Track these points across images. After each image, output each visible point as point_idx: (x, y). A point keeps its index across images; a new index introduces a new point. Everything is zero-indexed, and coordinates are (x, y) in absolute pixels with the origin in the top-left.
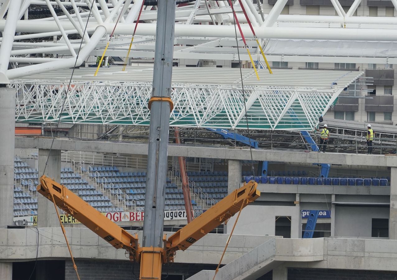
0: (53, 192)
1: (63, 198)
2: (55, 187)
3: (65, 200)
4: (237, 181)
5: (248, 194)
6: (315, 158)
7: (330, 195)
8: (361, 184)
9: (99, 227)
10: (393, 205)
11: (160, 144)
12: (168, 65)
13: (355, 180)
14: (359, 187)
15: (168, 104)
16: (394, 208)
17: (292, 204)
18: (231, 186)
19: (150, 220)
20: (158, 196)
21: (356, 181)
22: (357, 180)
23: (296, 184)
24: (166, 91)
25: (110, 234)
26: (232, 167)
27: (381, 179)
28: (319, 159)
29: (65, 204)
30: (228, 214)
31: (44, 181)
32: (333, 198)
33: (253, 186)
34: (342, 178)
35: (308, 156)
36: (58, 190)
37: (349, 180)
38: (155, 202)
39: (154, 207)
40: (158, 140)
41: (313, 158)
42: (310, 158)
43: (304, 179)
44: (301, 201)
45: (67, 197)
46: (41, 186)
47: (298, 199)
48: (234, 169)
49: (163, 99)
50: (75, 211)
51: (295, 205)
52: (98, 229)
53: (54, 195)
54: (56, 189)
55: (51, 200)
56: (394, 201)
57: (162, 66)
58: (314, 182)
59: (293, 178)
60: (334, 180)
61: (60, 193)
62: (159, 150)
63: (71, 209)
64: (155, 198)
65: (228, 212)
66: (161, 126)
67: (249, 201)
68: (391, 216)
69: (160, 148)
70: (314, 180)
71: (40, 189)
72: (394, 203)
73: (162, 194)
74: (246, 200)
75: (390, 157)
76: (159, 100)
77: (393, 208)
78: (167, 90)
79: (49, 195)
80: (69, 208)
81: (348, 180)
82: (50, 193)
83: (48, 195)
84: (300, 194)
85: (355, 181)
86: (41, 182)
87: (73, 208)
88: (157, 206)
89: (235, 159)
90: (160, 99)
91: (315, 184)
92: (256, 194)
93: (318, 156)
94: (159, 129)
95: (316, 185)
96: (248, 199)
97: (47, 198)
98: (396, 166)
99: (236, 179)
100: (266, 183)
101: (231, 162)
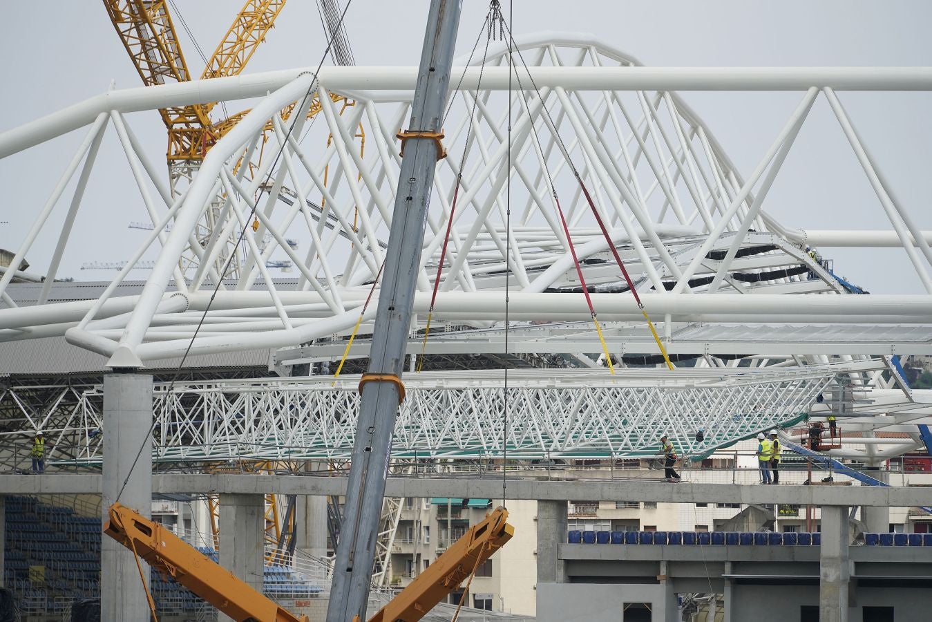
0: (133, 533)
1: (154, 545)
2: (139, 525)
3: (158, 549)
4: (553, 539)
6: (688, 493)
7: (722, 563)
8: (779, 542)
9: (230, 602)
10: (826, 576)
11: (372, 457)
12: (400, 319)
13: (767, 535)
14: (775, 548)
15: (393, 386)
16: (828, 580)
17: (653, 580)
18: (542, 548)
19: (340, 593)
20: (358, 549)
21: (769, 537)
22: (770, 534)
23: (660, 544)
24: (392, 364)
25: (252, 615)
28: (694, 495)
29: (158, 557)
31: (117, 513)
32: (728, 567)
34: (743, 533)
35: (675, 490)
36: (146, 531)
37: (756, 535)
38: (352, 560)
39: (349, 570)
40: (368, 449)
41: (684, 493)
42: (678, 493)
43: (674, 534)
44: (673, 575)
45: (164, 544)
46: (111, 523)
47: (663, 571)
48: (549, 518)
49: (385, 378)
50: (179, 570)
51: (658, 582)
52: (226, 604)
53: (135, 539)
54: (144, 529)
55: (130, 547)
56: (827, 568)
57: (388, 320)
58: (693, 540)
59: (655, 533)
60: (729, 536)
61: (150, 536)
62: (367, 469)
63: (171, 566)
64: (353, 554)
66: (376, 426)
67: (493, 545)
68: (822, 596)
69: (370, 465)
70: (692, 535)
71: (108, 527)
72: (828, 573)
73: (366, 546)
75: (818, 487)
76: (377, 381)
77: (825, 581)
78: (393, 362)
79: (126, 539)
80: (166, 563)
81: (754, 535)
82: (126, 536)
83: (124, 539)
84: (669, 562)
85: (766, 537)
86: (111, 516)
87: (175, 565)
88: (356, 568)
89: (549, 499)
90: (378, 377)
91: (694, 544)
92: (505, 531)
93: (692, 490)
94: (371, 430)
95: (697, 546)
97: (123, 544)
98: (829, 503)
99: (552, 536)
100: (606, 543)
101: (542, 504)
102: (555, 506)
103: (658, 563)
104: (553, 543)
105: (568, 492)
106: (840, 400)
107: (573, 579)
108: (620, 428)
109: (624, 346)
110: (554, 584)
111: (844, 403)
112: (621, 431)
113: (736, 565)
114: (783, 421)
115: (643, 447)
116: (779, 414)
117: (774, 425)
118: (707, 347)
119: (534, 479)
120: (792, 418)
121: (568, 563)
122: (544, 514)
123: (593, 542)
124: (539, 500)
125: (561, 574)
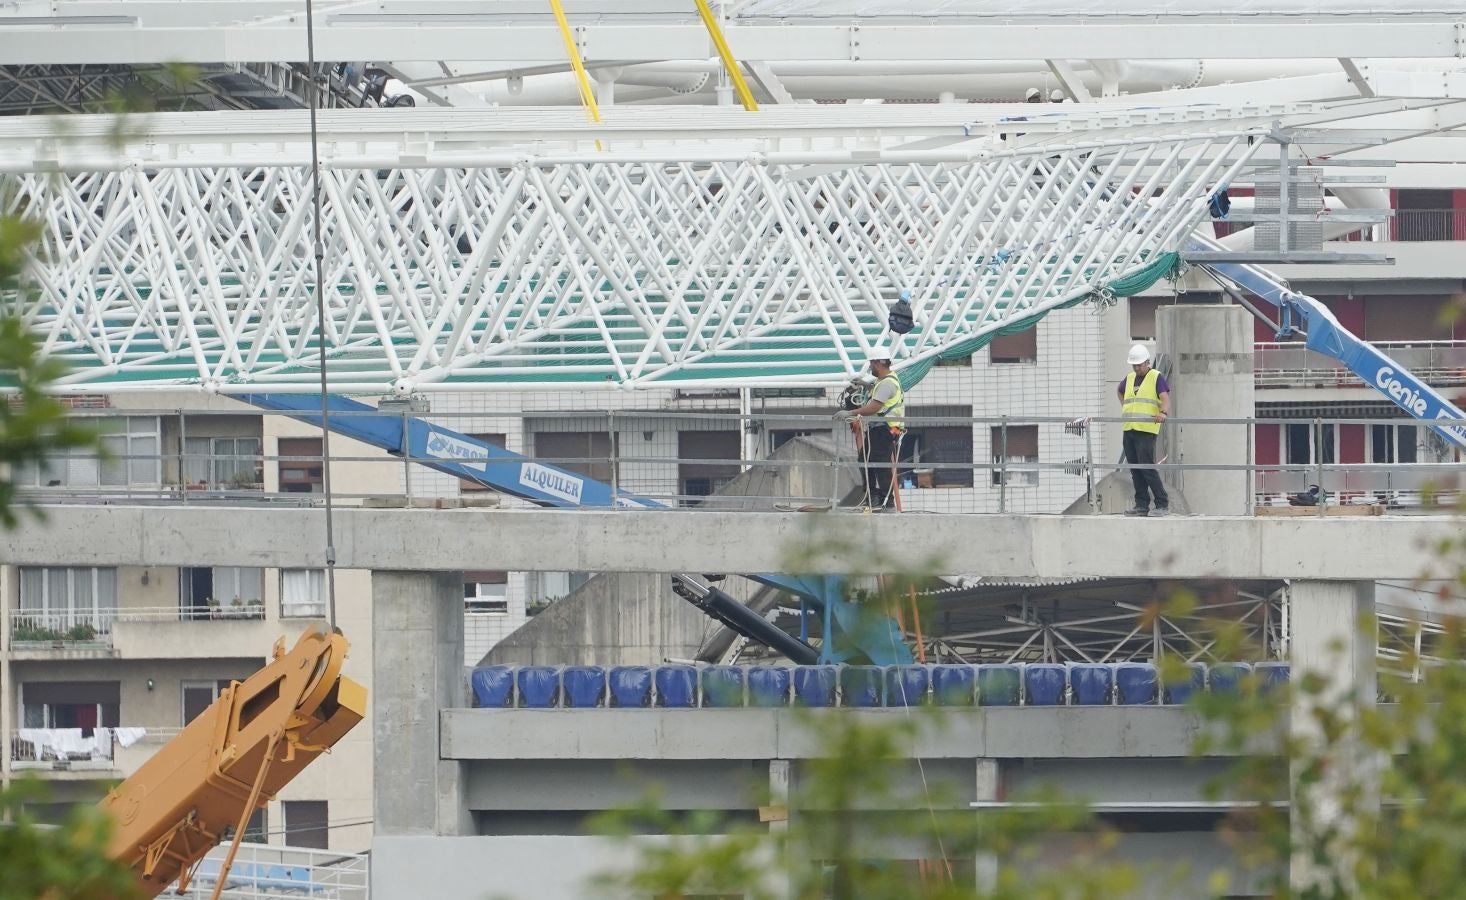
4: (422, 696)
5: (293, 705)
7: (969, 766)
8: (1148, 695)
13: (1109, 672)
14: (1137, 713)
17: (747, 821)
18: (387, 724)
21: (1114, 679)
22: (1121, 671)
23: (768, 705)
26: (394, 615)
27: (1257, 664)
30: (188, 830)
32: (987, 778)
33: (321, 658)
34: (1034, 666)
37: (1074, 672)
43: (814, 673)
47: (780, 792)
48: (407, 629)
51: (765, 827)
58: (872, 692)
59: (752, 671)
65: (190, 817)
67: (301, 747)
70: (871, 679)
74: (285, 739)
75: (1280, 523)
81: (1068, 674)
85: (1109, 680)
89: (410, 567)
91: (879, 704)
92: (340, 701)
95: (885, 708)
96: (293, 737)
98: (1316, 574)
99: (419, 687)
100: (593, 705)
101: (387, 583)
102: (428, 589)
103: (761, 766)
104: (423, 707)
105: (471, 543)
106: (1284, 212)
107: (486, 822)
108: (628, 288)
109: (584, 37)
110: (429, 837)
111: (1294, 218)
112: (630, 295)
113: (1011, 768)
114: (1114, 276)
115: (699, 355)
116: (1102, 257)
117: (1087, 287)
118: (855, 37)
119: (360, 502)
120: (1135, 268)
121: (473, 770)
122: (394, 616)
123: (552, 703)
124: (375, 572)
125: (450, 805)
